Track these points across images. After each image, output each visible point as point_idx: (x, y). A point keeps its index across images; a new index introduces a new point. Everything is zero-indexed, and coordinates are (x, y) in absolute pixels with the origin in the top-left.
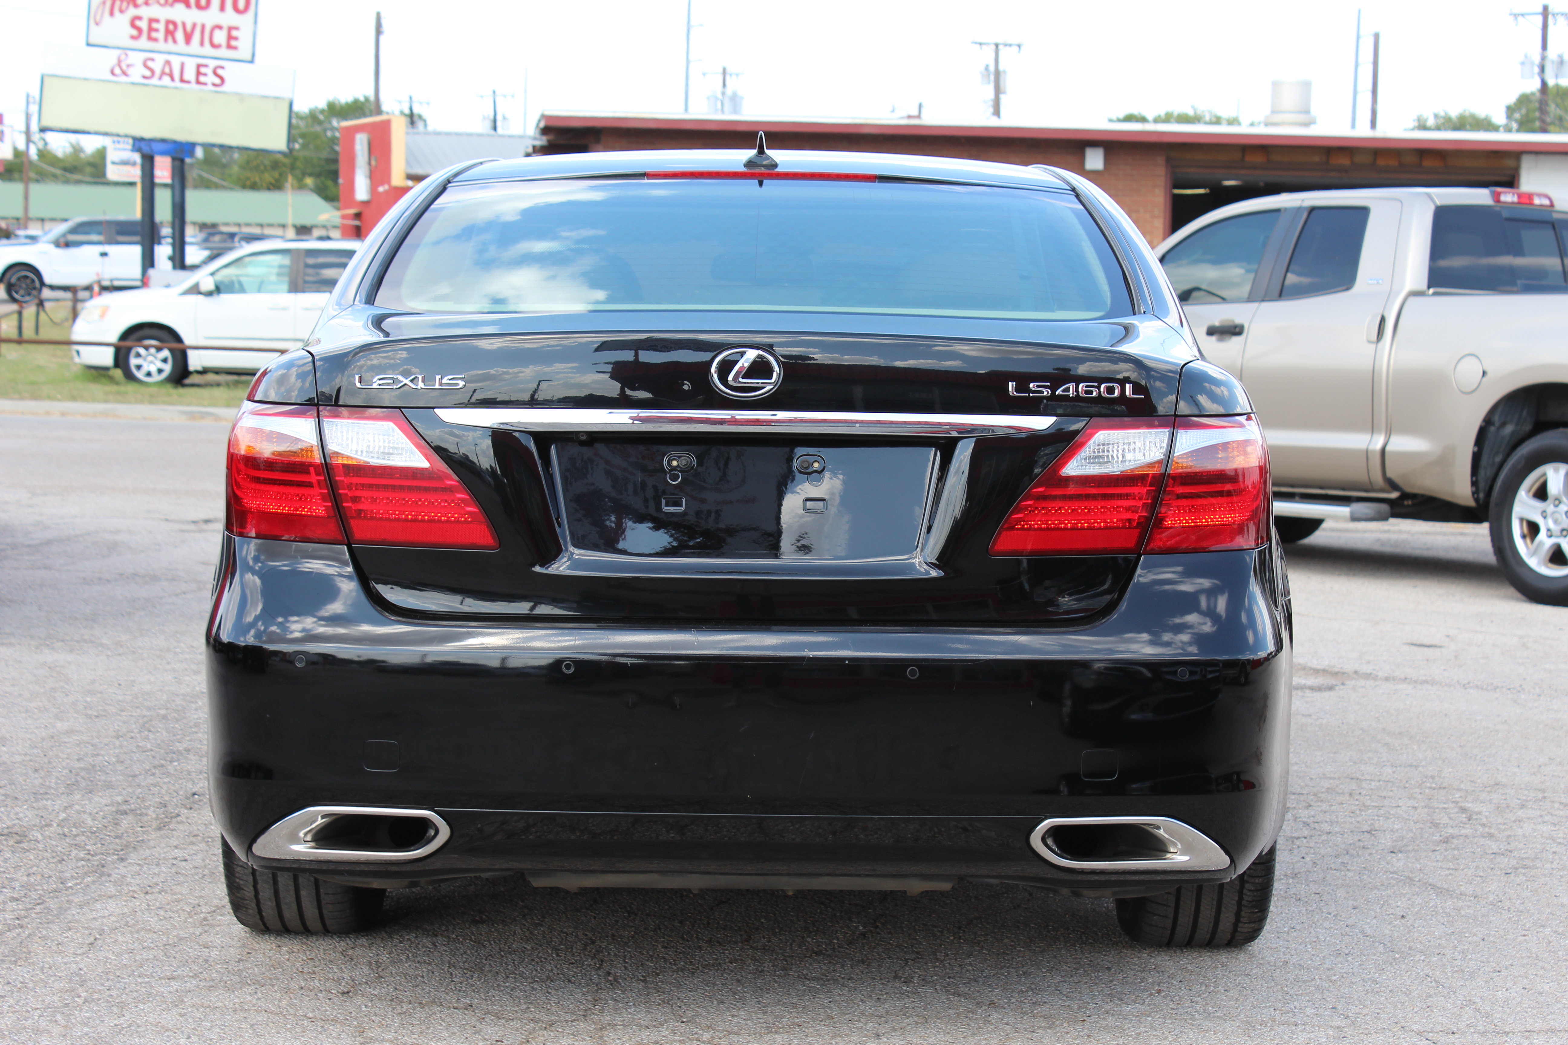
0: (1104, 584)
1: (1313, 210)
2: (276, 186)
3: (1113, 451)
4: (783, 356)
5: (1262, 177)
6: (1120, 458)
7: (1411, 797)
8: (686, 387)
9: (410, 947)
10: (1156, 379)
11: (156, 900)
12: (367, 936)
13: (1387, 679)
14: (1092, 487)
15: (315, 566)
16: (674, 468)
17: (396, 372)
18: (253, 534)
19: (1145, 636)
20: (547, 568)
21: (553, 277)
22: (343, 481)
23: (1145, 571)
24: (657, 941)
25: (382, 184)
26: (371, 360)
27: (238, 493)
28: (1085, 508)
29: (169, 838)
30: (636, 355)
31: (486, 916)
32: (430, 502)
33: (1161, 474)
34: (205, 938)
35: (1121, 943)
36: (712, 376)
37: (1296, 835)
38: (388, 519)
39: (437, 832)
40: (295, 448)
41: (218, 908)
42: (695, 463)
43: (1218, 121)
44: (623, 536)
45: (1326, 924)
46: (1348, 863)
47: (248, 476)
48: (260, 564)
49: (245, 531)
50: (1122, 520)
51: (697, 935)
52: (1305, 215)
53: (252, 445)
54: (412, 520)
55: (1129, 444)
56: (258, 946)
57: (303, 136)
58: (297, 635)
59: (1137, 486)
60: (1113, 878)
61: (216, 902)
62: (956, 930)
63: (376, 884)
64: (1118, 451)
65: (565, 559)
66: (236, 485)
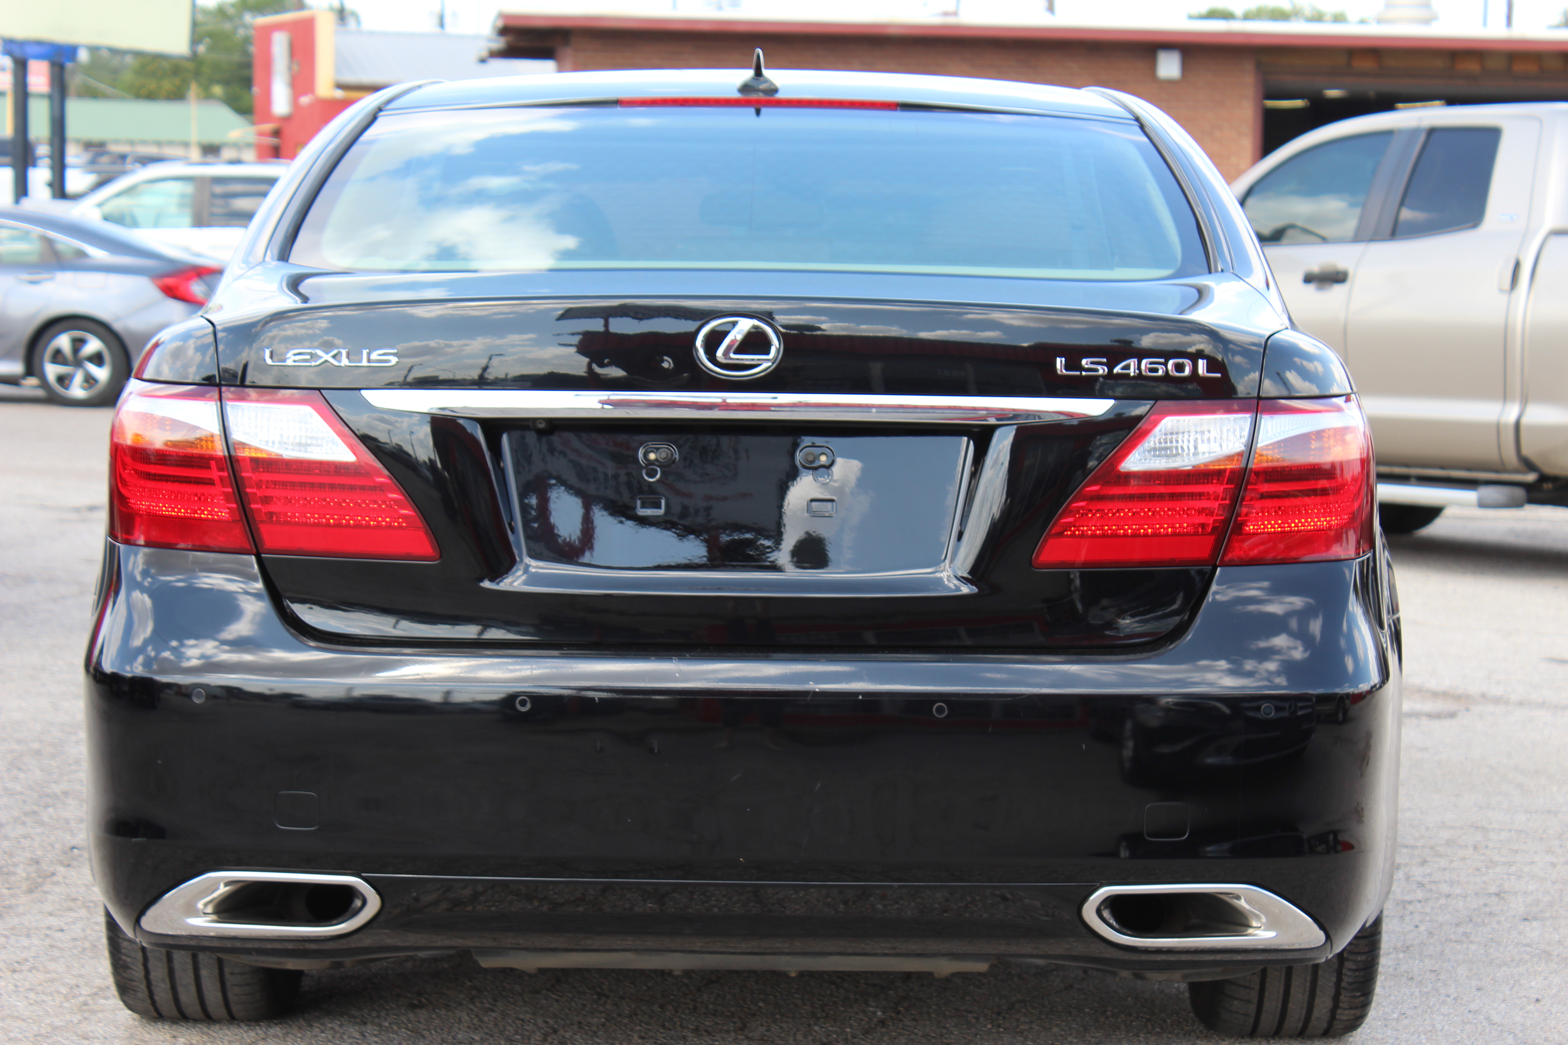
0: (1173, 602)
1: (1432, 132)
2: (177, 95)
3: (1183, 441)
4: (783, 327)
5: (1371, 87)
6: (1192, 450)
7: (1549, 851)
8: (665, 365)
9: (334, 1037)
10: (1235, 353)
11: (25, 979)
12: (281, 1024)
13: (1521, 704)
14: (1158, 484)
15: (215, 581)
16: (650, 463)
17: (316, 344)
18: (141, 541)
19: (1223, 664)
20: (498, 584)
21: (511, 219)
22: (251, 478)
23: (1224, 587)
24: (632, 1030)
25: (305, 93)
26: (284, 330)
27: (124, 491)
28: (1149, 510)
29: (42, 903)
30: (606, 325)
31: (426, 999)
32: (356, 504)
33: (1240, 470)
34: (85, 1027)
35: (1195, 1032)
36: (697, 350)
37: (1408, 898)
38: (306, 524)
39: (364, 902)
40: (191, 436)
41: (101, 989)
42: (677, 457)
43: (1318, 18)
44: (590, 545)
45: (1444, 1010)
46: (1471, 933)
47: (135, 471)
48: (149, 580)
49: (131, 538)
50: (1193, 525)
51: (681, 1022)
52: (1422, 138)
53: (140, 432)
54: (335, 525)
55: (1203, 432)
56: (148, 1036)
57: (211, 35)
58: (194, 662)
59: (1212, 483)
60: (1184, 957)
61: (98, 982)
62: (994, 1016)
63: (291, 964)
64: (1189, 441)
65: (520, 573)
66: (121, 482)
